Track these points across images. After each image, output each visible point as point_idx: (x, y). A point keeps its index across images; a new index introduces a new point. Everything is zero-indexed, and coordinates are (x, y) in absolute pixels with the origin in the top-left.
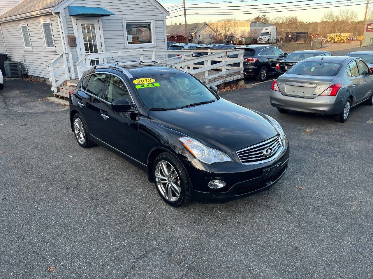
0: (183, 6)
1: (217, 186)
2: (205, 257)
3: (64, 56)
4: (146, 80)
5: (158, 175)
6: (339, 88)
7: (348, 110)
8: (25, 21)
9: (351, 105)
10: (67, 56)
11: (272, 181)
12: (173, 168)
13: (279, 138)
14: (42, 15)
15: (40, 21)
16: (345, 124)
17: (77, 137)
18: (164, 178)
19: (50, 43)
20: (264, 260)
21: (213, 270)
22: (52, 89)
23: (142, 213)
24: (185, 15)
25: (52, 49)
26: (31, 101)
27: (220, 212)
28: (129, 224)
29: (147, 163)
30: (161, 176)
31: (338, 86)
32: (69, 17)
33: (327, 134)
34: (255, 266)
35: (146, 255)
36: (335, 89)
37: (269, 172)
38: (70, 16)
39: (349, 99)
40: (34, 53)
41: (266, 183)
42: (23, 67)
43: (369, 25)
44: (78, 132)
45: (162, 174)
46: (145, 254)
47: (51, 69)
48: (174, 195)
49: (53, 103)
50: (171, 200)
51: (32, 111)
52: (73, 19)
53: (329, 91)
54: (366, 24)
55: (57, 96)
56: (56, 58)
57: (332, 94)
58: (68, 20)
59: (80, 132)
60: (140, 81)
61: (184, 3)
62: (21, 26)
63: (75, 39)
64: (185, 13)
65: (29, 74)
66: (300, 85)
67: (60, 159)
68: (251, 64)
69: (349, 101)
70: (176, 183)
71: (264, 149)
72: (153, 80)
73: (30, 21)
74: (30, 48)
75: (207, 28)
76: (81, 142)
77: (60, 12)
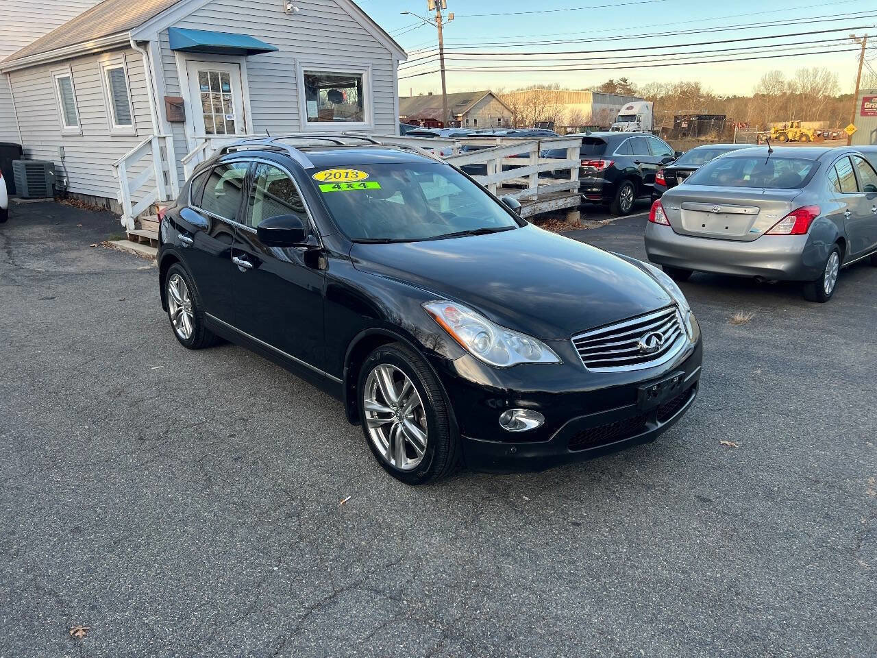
0: (438, 52)
1: (523, 425)
2: (489, 606)
3: (155, 144)
4: (347, 173)
5: (371, 403)
6: (813, 217)
7: (835, 274)
8: (67, 66)
9: (840, 261)
10: (163, 145)
11: (661, 421)
12: (408, 382)
13: (677, 314)
14: (107, 48)
15: (102, 65)
16: (829, 305)
17: (175, 322)
18: (387, 410)
19: (123, 115)
20: (645, 616)
21: (510, 638)
22: (123, 224)
23: (327, 498)
24: (442, 71)
25: (128, 129)
26: (72, 249)
27: (527, 499)
28: (293, 523)
29: (345, 374)
30: (377, 406)
31: (813, 210)
32: (169, 53)
33: (787, 327)
34: (623, 629)
35: (333, 600)
36: (802, 219)
37: (655, 394)
38: (173, 50)
39: (837, 246)
40: (85, 139)
41: (647, 424)
42: (59, 175)
43: (866, 99)
44: (176, 309)
45: (380, 400)
46: (330, 598)
47: (121, 173)
48: (411, 453)
49: (124, 253)
50: (404, 466)
51: (70, 269)
52: (179, 59)
53: (789, 224)
54: (861, 97)
55: (134, 238)
56: (135, 148)
57: (797, 230)
58: (168, 60)
59: (181, 310)
60: (331, 174)
61: (441, 44)
62: (57, 77)
63: (183, 104)
64: (442, 66)
65: (71, 190)
66: (719, 208)
67: (127, 374)
68: (598, 175)
69: (835, 250)
70: (417, 423)
71: (640, 335)
72: (363, 175)
73: (78, 66)
74: (77, 127)
75: (493, 103)
76: (184, 334)
77: (148, 42)
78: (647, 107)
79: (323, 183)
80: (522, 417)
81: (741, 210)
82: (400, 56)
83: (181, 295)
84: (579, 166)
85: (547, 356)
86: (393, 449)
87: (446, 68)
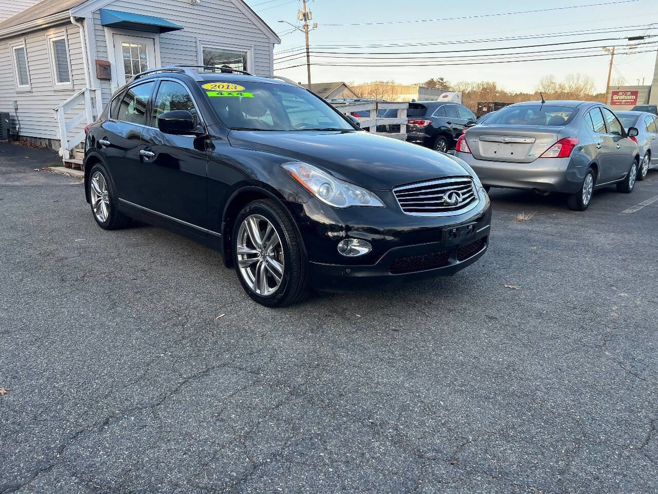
0: (305, 50)
1: (356, 252)
2: (326, 377)
3: (88, 95)
4: (228, 86)
5: (242, 248)
6: (574, 146)
7: (591, 190)
8: (22, 39)
9: (594, 180)
10: (93, 96)
11: (460, 260)
12: (271, 225)
13: (472, 184)
14: (54, 24)
15: (49, 37)
16: (585, 213)
17: (95, 210)
18: (254, 252)
19: (63, 75)
20: (445, 383)
21: (341, 395)
22: (61, 154)
23: (205, 316)
24: (308, 65)
25: (67, 85)
26: (20, 172)
27: (359, 316)
28: (178, 329)
29: (222, 228)
30: (246, 250)
31: (573, 140)
32: (100, 27)
33: (556, 224)
34: (428, 390)
35: (206, 373)
36: (566, 147)
37: (455, 235)
38: (103, 26)
39: (591, 169)
40: (33, 94)
41: (449, 260)
42: (13, 122)
43: (615, 93)
44: (96, 200)
45: (250, 245)
46: (204, 372)
47: (60, 116)
48: (272, 283)
49: (61, 175)
50: (266, 293)
51: (16, 183)
52: (108, 32)
53: (557, 149)
54: (611, 91)
55: (69, 165)
56: (72, 97)
57: (563, 154)
58: (99, 33)
59: (100, 200)
60: (216, 86)
61: (307, 45)
62: (14, 48)
63: (109, 66)
64: (308, 61)
65: (22, 134)
66: (507, 139)
67: (56, 243)
68: (421, 131)
69: (590, 172)
70: (277, 258)
71: (444, 192)
72: (240, 88)
73: (31, 39)
74: (28, 86)
75: (346, 91)
76: (102, 218)
77: (84, 18)
78: (458, 96)
79: (210, 91)
80: (355, 246)
81: (522, 140)
82: (275, 41)
83: (101, 188)
84: (406, 123)
85: (374, 202)
86: (258, 283)
87: (311, 63)
